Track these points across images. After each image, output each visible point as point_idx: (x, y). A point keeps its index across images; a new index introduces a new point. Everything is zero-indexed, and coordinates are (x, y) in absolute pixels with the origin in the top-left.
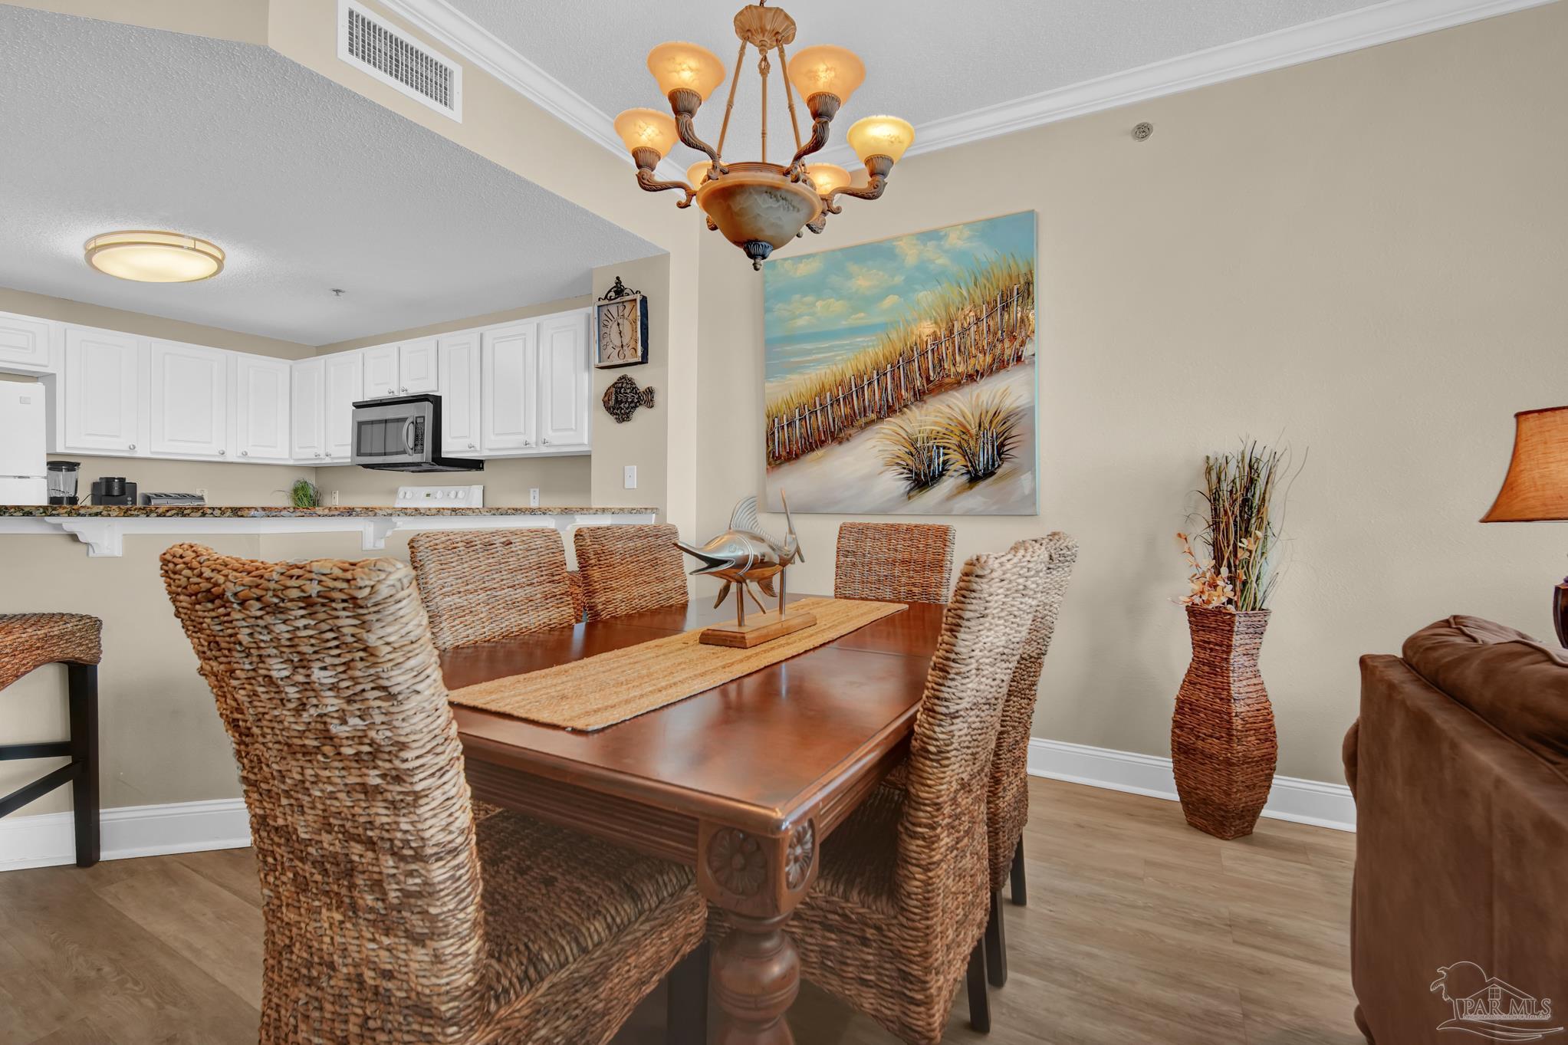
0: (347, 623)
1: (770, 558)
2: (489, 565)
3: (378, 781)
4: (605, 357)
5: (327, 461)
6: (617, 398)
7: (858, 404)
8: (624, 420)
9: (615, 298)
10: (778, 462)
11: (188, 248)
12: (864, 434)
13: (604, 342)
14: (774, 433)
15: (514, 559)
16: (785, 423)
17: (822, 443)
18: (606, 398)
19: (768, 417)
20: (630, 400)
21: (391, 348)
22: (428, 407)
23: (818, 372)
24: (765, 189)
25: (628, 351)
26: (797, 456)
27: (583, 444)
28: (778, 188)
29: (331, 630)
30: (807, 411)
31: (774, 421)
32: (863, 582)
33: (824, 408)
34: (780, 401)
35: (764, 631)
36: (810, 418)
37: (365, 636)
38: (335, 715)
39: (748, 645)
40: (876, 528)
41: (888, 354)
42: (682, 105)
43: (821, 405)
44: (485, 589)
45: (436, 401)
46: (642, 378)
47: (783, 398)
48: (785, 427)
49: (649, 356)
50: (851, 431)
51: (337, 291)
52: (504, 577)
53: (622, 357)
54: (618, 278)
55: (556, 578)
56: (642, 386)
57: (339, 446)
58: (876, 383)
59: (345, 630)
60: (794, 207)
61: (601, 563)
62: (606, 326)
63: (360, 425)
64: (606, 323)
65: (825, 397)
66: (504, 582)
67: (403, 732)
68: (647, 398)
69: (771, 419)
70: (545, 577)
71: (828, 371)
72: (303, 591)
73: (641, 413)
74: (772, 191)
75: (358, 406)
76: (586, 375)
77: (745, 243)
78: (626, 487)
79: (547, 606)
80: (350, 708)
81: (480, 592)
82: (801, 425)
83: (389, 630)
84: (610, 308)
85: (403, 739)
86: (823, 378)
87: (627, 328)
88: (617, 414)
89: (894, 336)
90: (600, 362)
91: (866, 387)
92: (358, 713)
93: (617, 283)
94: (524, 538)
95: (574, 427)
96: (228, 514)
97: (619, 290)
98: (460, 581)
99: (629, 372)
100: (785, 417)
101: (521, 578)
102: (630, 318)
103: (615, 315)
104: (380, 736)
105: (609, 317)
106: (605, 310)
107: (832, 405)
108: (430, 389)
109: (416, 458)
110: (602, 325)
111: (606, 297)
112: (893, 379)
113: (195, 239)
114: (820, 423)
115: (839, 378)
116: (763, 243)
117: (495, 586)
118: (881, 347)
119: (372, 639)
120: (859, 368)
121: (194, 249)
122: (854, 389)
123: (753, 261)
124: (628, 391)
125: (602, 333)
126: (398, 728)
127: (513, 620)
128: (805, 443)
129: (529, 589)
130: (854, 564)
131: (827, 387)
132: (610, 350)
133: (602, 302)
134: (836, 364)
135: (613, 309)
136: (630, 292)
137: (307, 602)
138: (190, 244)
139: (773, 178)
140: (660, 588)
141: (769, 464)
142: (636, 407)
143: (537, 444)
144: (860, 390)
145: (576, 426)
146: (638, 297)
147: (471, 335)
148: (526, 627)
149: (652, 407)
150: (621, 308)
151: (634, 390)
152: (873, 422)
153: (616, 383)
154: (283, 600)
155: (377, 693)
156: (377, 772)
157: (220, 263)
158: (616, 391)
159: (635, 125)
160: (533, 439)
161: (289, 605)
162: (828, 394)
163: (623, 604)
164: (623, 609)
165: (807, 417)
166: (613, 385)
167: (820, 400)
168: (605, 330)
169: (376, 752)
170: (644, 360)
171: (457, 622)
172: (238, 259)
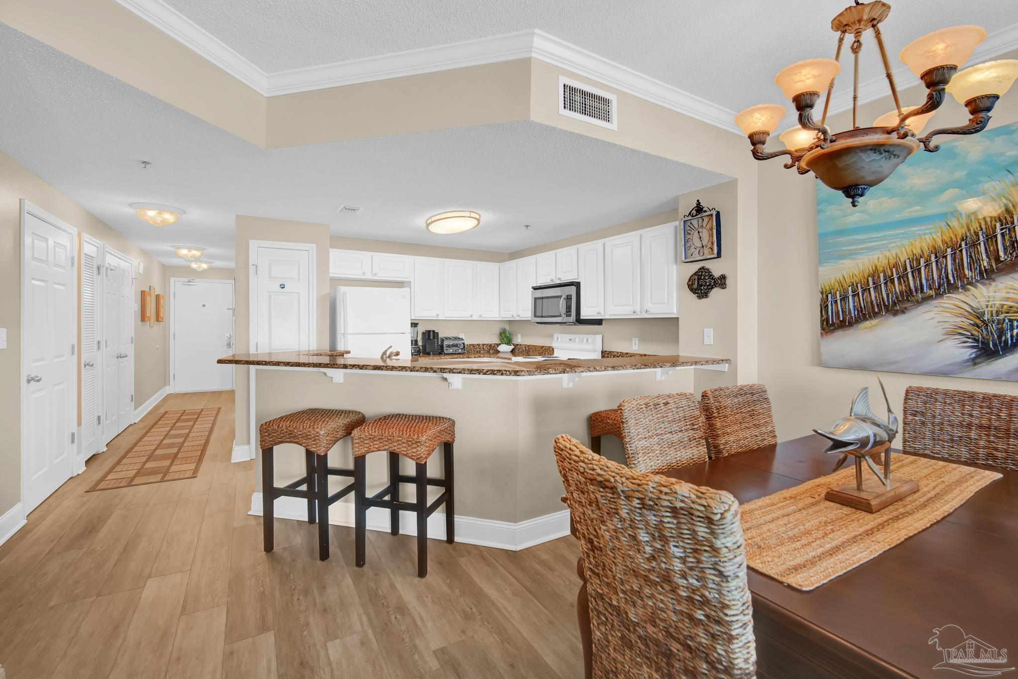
0: (702, 530)
1: (880, 437)
2: (658, 419)
3: (702, 618)
4: (689, 254)
5: (518, 319)
6: (698, 282)
7: (915, 283)
8: (703, 297)
9: (696, 215)
10: (832, 328)
11: (468, 217)
12: (920, 307)
13: (688, 245)
14: (827, 305)
15: (671, 414)
16: (838, 297)
17: (875, 315)
18: (690, 283)
19: (822, 293)
20: (708, 284)
21: (550, 255)
22: (574, 288)
23: (871, 257)
24: (871, 147)
25: (706, 251)
26: (851, 324)
27: (673, 313)
28: (882, 145)
29: (688, 530)
30: (860, 288)
31: (827, 296)
32: (934, 439)
33: (877, 287)
34: (833, 281)
35: (883, 498)
36: (863, 294)
37: (714, 540)
38: (679, 572)
39: (874, 511)
40: (946, 393)
41: (948, 240)
42: (803, 103)
43: (874, 283)
44: (657, 435)
45: (577, 285)
46: (716, 268)
47: (836, 279)
48: (839, 302)
49: (722, 253)
50: (908, 305)
51: (527, 226)
52: (666, 426)
53: (702, 254)
54: (698, 201)
55: (695, 427)
56: (717, 274)
57: (525, 311)
58: (934, 264)
59: (700, 534)
60: (895, 155)
61: (720, 415)
62: (690, 234)
63: (536, 299)
64: (689, 232)
65: (879, 277)
66: (666, 430)
67: (728, 598)
68: (721, 282)
69: (824, 296)
70: (689, 427)
71: (881, 256)
72: (671, 503)
73: (716, 292)
74: (876, 148)
75: (535, 289)
76: (675, 267)
77: (845, 188)
78: (705, 343)
79: (691, 446)
80: (691, 573)
81: (655, 437)
82: (854, 300)
83: (728, 539)
84: (692, 222)
85: (727, 602)
86: (876, 262)
87: (705, 234)
88: (698, 293)
89: (954, 223)
90: (685, 258)
91: (923, 269)
92: (696, 577)
93: (697, 204)
94: (675, 400)
95: (666, 302)
96: (513, 374)
97: (699, 209)
98: (645, 430)
99: (707, 265)
100: (838, 293)
101: (675, 427)
102: (708, 227)
103: (696, 226)
104: (711, 595)
105: (692, 227)
106: (689, 223)
107: (886, 283)
108: (573, 278)
109: (566, 319)
110: (686, 233)
111: (690, 213)
112: (954, 260)
113: (470, 212)
114: (873, 298)
115: (892, 262)
116: (862, 187)
117: (662, 432)
118: (939, 235)
119: (718, 544)
120: (915, 252)
121: (470, 217)
122: (909, 270)
123: (851, 200)
124: (707, 278)
125: (687, 238)
126: (725, 595)
127: (672, 455)
128: (858, 313)
129: (680, 434)
130: (923, 423)
131: (881, 269)
132: (692, 250)
133: (686, 218)
134: (889, 250)
135: (695, 222)
136: (707, 210)
137: (674, 511)
138: (468, 214)
139: (879, 139)
140: (756, 432)
141: (823, 329)
142: (712, 288)
143: (640, 312)
144: (917, 271)
145: (668, 301)
146: (714, 213)
147: (597, 245)
148: (680, 460)
149: (725, 288)
150: (700, 221)
151: (711, 276)
152: (930, 298)
153: (697, 272)
154: (657, 505)
155: (713, 572)
156: (702, 613)
157: (478, 220)
158: (698, 278)
159: (752, 117)
160: (638, 309)
161: (661, 508)
162: (882, 275)
163: (734, 444)
164: (735, 449)
165: (860, 294)
166: (695, 274)
167: (873, 279)
168: (688, 236)
169: (705, 602)
170: (719, 255)
171: (646, 457)
172: (487, 217)
